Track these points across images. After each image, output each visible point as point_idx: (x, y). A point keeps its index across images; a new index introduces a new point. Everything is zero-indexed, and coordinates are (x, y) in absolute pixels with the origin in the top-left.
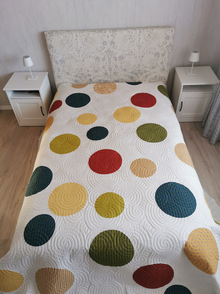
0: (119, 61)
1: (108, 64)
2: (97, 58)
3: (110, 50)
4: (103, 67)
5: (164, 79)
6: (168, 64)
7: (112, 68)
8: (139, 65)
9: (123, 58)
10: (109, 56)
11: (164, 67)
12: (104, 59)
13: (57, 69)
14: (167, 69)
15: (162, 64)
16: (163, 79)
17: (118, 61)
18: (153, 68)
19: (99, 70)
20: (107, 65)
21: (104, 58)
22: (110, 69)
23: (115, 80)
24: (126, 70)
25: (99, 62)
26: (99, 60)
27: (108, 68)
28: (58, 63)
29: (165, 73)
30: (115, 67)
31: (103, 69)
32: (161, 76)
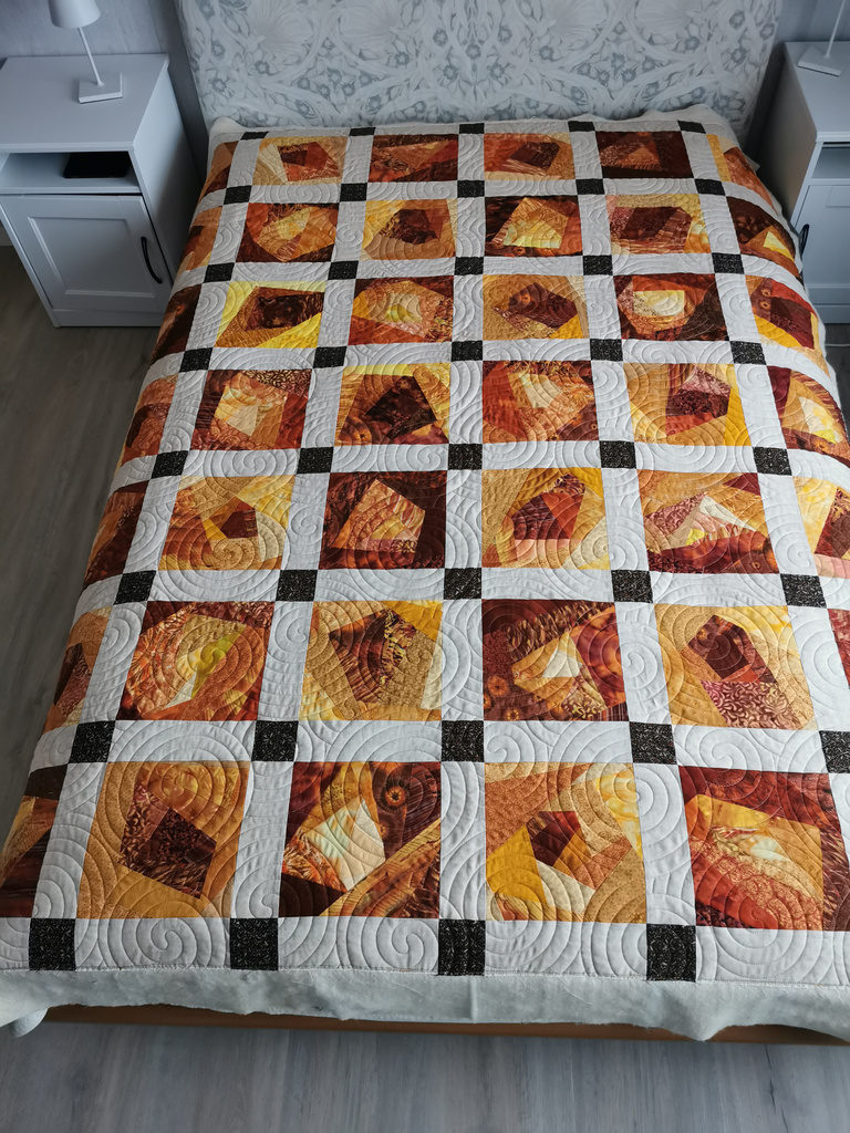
0: (519, 5)
1: (461, 18)
4: (437, 32)
5: (741, 109)
6: (768, 25)
7: (481, 42)
8: (620, 28)
11: (745, 44)
13: (210, 45)
14: (760, 52)
15: (737, 26)
16: (735, 104)
17: (513, 3)
18: (687, 48)
19: (417, 53)
20: (457, 28)
22: (474, 49)
23: (494, 108)
24: (552, 52)
25: (419, 10)
27: (463, 36)
28: (212, 13)
29: (747, 76)
30: (499, 35)
31: (435, 47)
32: (725, 92)
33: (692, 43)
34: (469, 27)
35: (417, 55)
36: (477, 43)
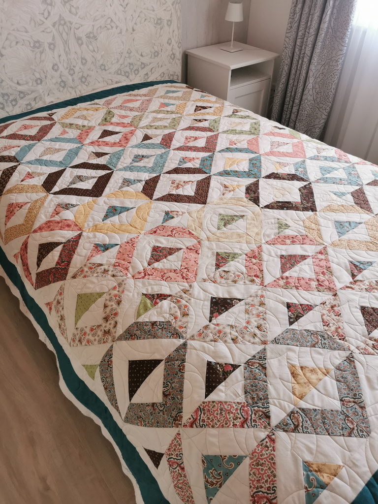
0: (88, 47)
1: (64, 57)
2: (37, 45)
3: (63, 19)
4: (54, 65)
5: (178, 79)
6: (180, 43)
7: (74, 67)
8: (129, 51)
9: (94, 37)
10: (64, 35)
11: (174, 51)
12: (52, 46)
14: (179, 56)
15: (170, 44)
16: (175, 78)
17: (84, 46)
18: (155, 56)
19: (46, 77)
20: (62, 62)
21: (53, 42)
22: (71, 71)
24: (105, 67)
25: (43, 55)
26: (41, 49)
27: (65, 67)
29: (177, 65)
30: (82, 62)
31: (54, 72)
32: (171, 73)
33: (156, 54)
34: (68, 60)
35: (46, 78)
36: (72, 67)
